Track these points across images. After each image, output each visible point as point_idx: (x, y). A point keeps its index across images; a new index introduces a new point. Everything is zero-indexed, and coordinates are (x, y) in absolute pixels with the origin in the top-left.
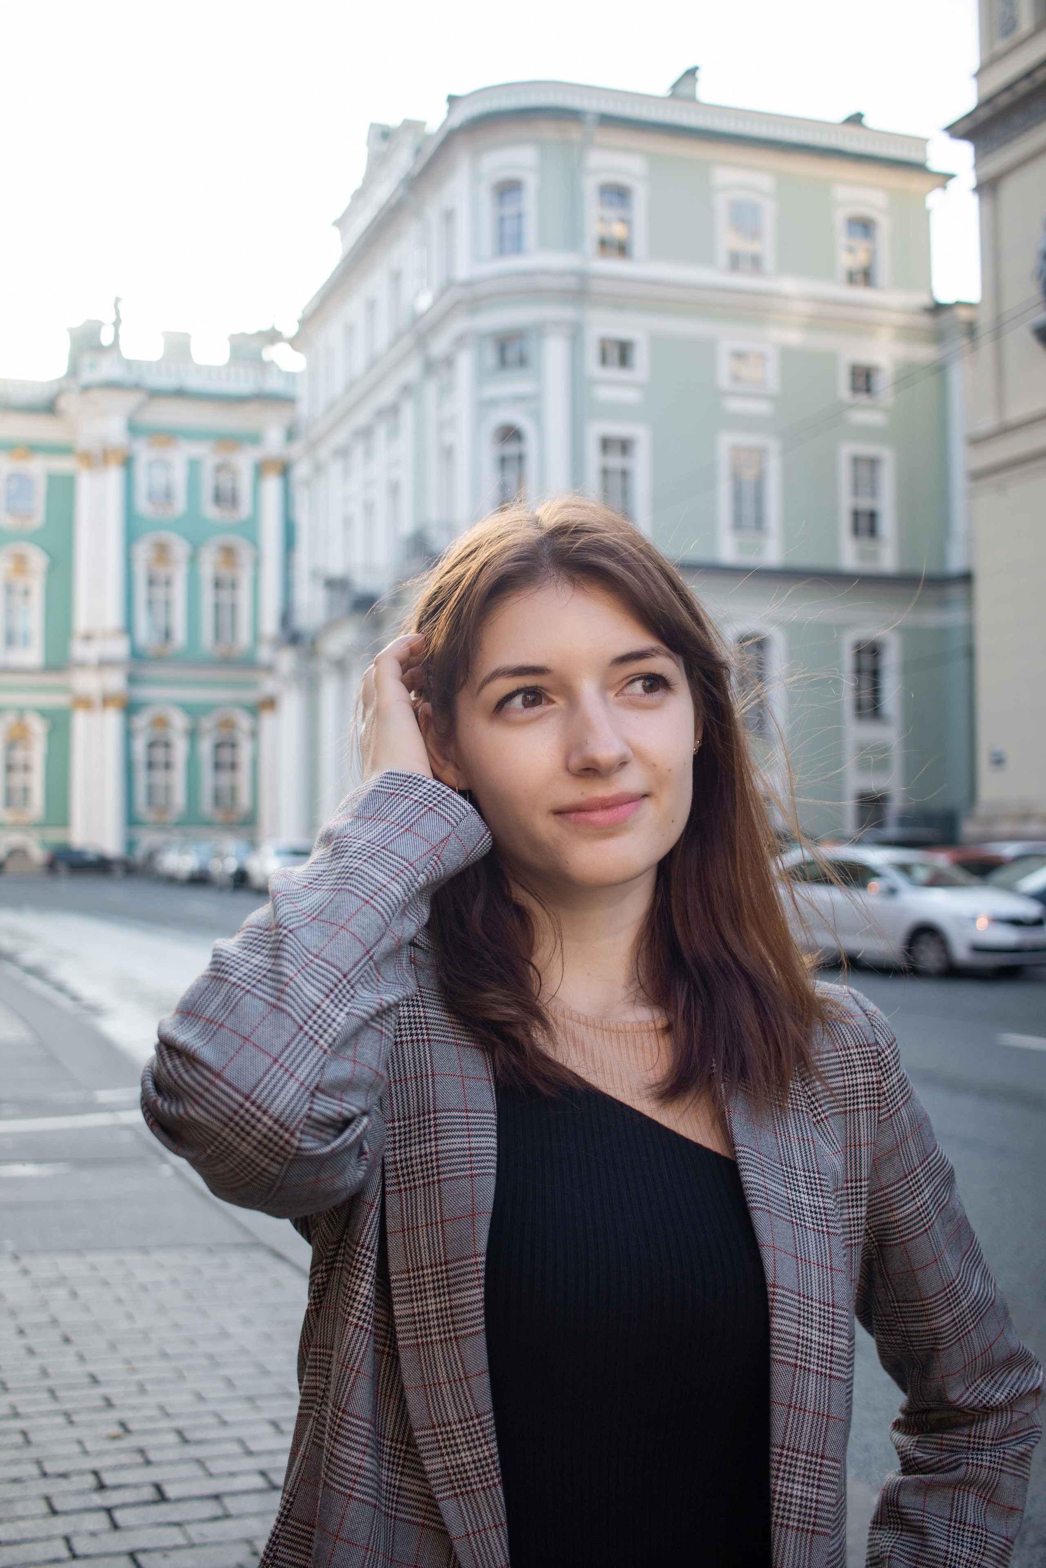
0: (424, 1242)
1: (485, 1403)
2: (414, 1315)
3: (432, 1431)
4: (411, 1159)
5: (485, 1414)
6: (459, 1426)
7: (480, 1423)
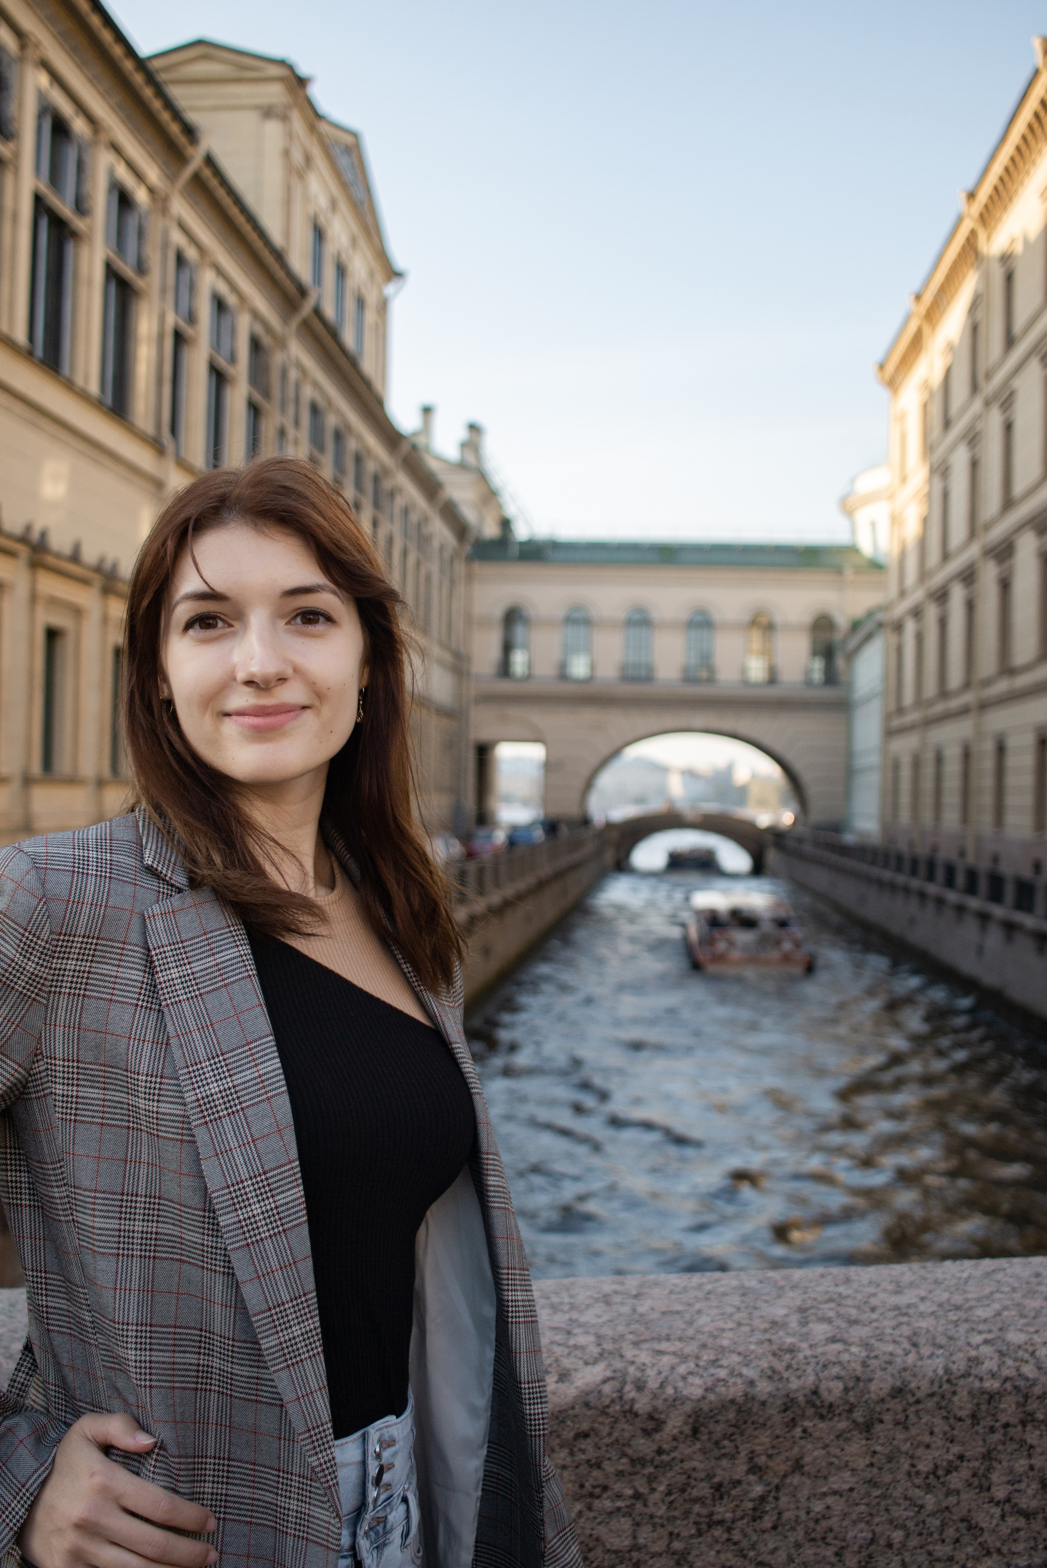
0: (239, 1160)
1: (310, 1284)
2: (240, 1221)
3: (268, 1313)
4: (212, 1095)
5: (311, 1292)
6: (290, 1305)
7: (306, 1301)
